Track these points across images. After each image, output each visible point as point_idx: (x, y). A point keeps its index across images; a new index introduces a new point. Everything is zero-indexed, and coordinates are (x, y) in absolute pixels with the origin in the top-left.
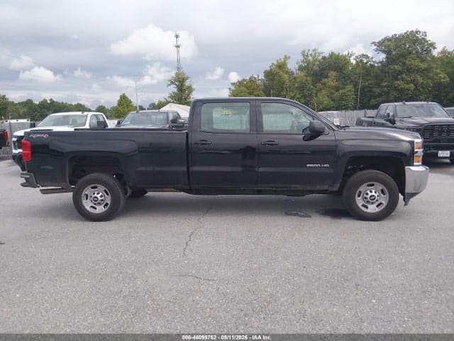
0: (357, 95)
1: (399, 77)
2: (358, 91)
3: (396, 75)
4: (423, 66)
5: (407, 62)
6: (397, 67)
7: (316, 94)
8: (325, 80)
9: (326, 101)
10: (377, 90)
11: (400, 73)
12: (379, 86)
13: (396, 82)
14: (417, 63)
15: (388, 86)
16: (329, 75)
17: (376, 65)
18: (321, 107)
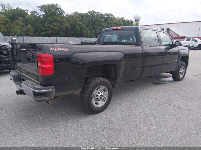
0: (34, 30)
1: (52, 23)
2: (34, 28)
3: (51, 23)
4: (61, 20)
5: (55, 17)
6: (51, 19)
7: (14, 27)
8: (17, 21)
9: (19, 32)
10: (43, 28)
11: (52, 22)
12: (44, 27)
13: (51, 26)
14: (58, 18)
15: (48, 27)
16: (18, 19)
17: (41, 17)
18: (17, 34)
